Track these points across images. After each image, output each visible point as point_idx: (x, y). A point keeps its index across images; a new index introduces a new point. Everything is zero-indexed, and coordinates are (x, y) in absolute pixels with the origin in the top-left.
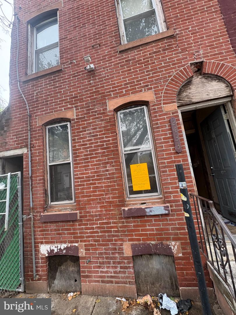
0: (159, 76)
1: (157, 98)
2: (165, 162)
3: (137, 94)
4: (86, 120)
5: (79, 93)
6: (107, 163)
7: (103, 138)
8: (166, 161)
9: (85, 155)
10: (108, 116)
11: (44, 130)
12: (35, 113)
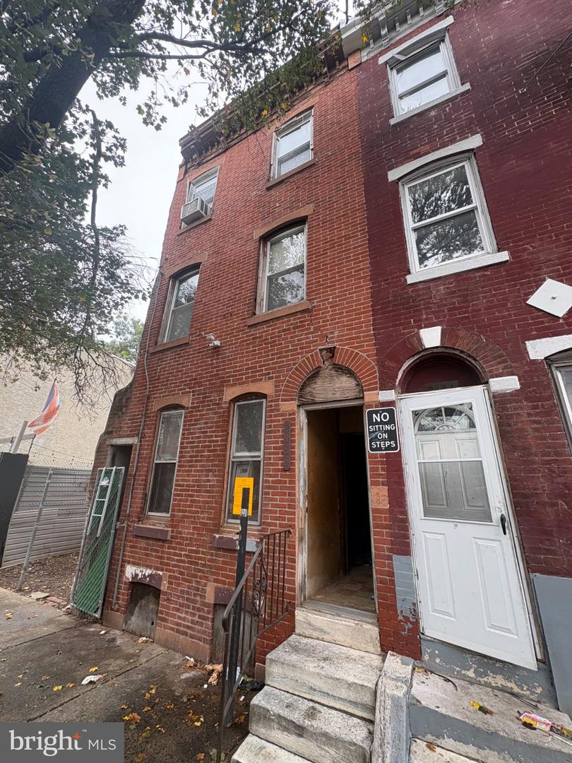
0: (283, 362)
1: (276, 391)
2: (269, 480)
3: (257, 384)
4: (199, 411)
5: (200, 374)
6: (210, 471)
7: (212, 436)
8: (271, 479)
9: (191, 456)
10: (222, 408)
11: (159, 417)
12: (154, 394)
